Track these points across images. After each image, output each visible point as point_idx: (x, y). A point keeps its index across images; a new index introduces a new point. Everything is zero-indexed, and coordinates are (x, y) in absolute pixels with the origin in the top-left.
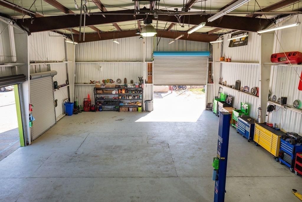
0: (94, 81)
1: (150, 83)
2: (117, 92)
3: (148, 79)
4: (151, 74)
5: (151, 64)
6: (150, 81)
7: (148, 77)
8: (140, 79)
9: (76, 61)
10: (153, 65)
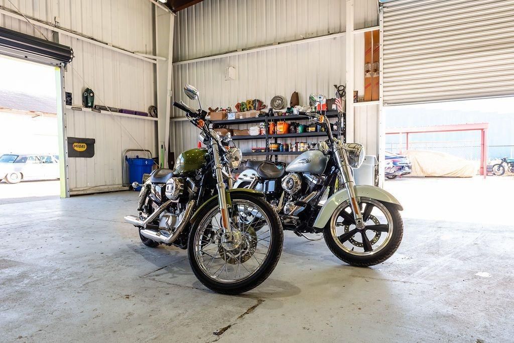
0: (218, 108)
1: (372, 100)
2: (264, 132)
3: (366, 88)
4: (376, 70)
5: (376, 34)
6: (371, 91)
7: (366, 79)
8: (339, 91)
9: (175, 60)
10: (381, 35)
